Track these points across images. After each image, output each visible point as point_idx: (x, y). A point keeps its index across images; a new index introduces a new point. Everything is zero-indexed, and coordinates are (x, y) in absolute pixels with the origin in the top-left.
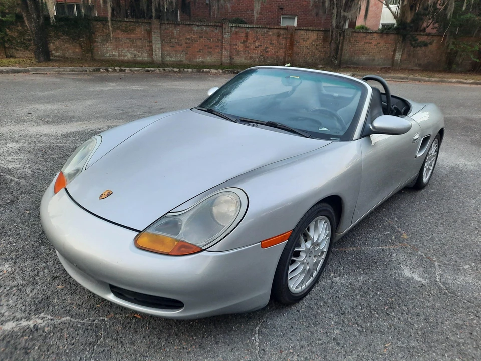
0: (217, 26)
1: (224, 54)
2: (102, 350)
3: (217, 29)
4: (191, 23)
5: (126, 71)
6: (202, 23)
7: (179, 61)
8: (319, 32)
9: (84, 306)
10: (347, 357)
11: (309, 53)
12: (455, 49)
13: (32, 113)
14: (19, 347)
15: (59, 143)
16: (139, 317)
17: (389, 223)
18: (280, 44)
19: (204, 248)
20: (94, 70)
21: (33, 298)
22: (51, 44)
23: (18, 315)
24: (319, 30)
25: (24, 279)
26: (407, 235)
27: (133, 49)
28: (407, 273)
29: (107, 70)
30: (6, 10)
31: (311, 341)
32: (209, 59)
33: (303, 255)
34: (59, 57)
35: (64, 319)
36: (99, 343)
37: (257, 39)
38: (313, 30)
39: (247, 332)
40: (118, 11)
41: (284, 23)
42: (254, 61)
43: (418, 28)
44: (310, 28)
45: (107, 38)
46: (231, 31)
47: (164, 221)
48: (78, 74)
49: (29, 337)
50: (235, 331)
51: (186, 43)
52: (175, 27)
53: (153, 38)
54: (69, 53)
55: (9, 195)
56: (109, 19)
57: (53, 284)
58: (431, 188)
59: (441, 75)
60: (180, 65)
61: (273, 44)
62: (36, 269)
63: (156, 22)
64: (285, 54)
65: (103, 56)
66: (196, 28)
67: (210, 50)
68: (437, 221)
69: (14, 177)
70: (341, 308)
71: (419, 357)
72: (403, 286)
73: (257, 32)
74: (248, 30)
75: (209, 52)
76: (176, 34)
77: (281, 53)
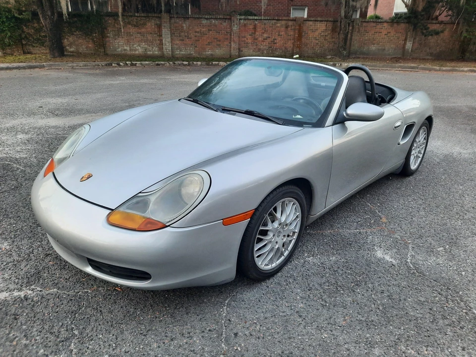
0: (226, 19)
1: (232, 47)
2: (83, 317)
4: (201, 17)
5: (137, 65)
6: (211, 17)
7: (188, 55)
9: (70, 279)
10: (306, 328)
11: (317, 44)
12: (468, 36)
13: (44, 106)
14: (9, 313)
15: (65, 134)
16: (120, 290)
17: (371, 208)
18: (288, 35)
19: (167, 224)
20: (106, 65)
21: (26, 273)
22: (66, 40)
23: (12, 286)
24: (327, 21)
25: (19, 256)
26: (387, 219)
27: (144, 44)
28: (379, 254)
29: (119, 65)
30: (22, 8)
31: (276, 313)
32: (218, 52)
33: (271, 235)
34: (72, 52)
35: (52, 290)
36: (80, 311)
37: (265, 31)
38: (322, 21)
39: (217, 304)
40: (129, 6)
41: (294, 14)
42: (263, 53)
43: (429, 17)
44: (319, 19)
45: (118, 34)
46: (240, 24)
47: (135, 200)
48: (91, 69)
49: (19, 305)
50: (206, 303)
51: (195, 36)
52: (185, 21)
53: (163, 32)
54: (83, 49)
55: (14, 182)
56: (120, 14)
57: (45, 260)
58: (420, 175)
59: (453, 64)
60: (190, 59)
61: (281, 35)
62: (32, 247)
63: (165, 16)
64: (294, 45)
65: (115, 51)
66: (204, 22)
67: (218, 43)
68: (419, 206)
69: (20, 165)
70: (309, 284)
71: (376, 329)
72: (373, 266)
73: (265, 24)
74: (256, 22)
75: (218, 45)
76: (185, 27)
77: (290, 45)
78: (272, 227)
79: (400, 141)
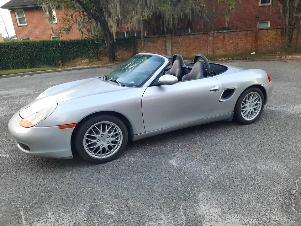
0: (205, 34)
1: (209, 50)
6: (195, 33)
8: (278, 30)
11: (270, 44)
18: (247, 40)
19: (34, 125)
22: (117, 53)
23: (5, 153)
24: (277, 29)
27: (156, 52)
30: (98, 38)
34: (120, 59)
37: (231, 39)
38: (273, 29)
39: (68, 170)
42: (229, 53)
46: (214, 36)
50: (64, 169)
51: (186, 46)
52: (180, 37)
53: (167, 45)
54: (125, 57)
61: (243, 41)
63: (169, 36)
64: (252, 46)
66: (191, 37)
67: (200, 48)
72: (160, 166)
73: (231, 35)
74: (225, 34)
75: (199, 50)
76: (180, 41)
77: (249, 46)
78: (96, 135)
79: (220, 100)
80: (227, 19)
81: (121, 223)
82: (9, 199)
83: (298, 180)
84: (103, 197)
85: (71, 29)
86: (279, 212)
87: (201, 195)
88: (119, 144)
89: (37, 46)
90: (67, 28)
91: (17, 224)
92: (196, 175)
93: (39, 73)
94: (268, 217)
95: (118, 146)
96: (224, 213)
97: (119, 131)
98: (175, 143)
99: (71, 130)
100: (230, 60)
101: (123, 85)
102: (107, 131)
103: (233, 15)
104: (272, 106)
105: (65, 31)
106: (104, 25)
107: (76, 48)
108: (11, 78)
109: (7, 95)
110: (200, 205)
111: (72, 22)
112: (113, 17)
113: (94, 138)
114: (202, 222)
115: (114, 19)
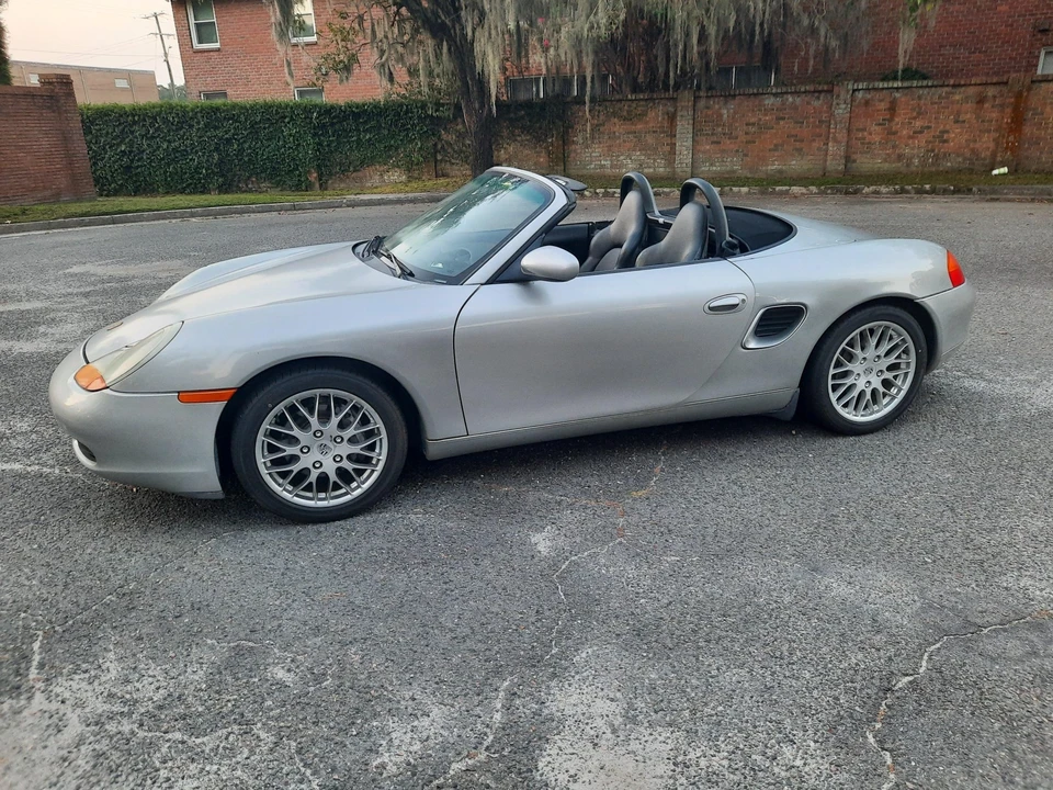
0: (820, 92)
1: (830, 153)
2: (66, 507)
3: (818, 98)
4: (761, 91)
6: (784, 90)
7: (728, 172)
17: (651, 472)
19: (108, 385)
26: (650, 494)
27: (638, 153)
28: (539, 537)
29: (582, 194)
32: (796, 165)
37: (919, 114)
39: (211, 533)
46: (853, 101)
49: (33, 480)
50: (200, 529)
51: (746, 133)
52: (726, 103)
53: (678, 128)
60: (727, 181)
61: (964, 121)
63: (685, 97)
64: (998, 144)
65: (586, 168)
66: (769, 101)
67: (798, 145)
73: (920, 98)
74: (898, 95)
75: (797, 150)
76: (725, 116)
77: (986, 144)
78: (296, 432)
79: (747, 341)
80: (907, 39)
81: (303, 709)
82: (14, 602)
83: (938, 645)
84: (279, 626)
85: (356, 65)
86: (816, 742)
87: (584, 655)
88: (376, 465)
89: (242, 118)
90: (341, 61)
91: (12, 676)
92: (598, 589)
93: (242, 212)
94: (770, 753)
95: (373, 471)
96: (634, 720)
97: (376, 424)
98: (575, 480)
99: (217, 408)
100: (907, 192)
101: (407, 274)
102: (335, 420)
103: (932, 23)
104: (981, 376)
105: (336, 71)
106: (463, 53)
107: (366, 131)
108: (152, 222)
109: (120, 280)
110: (567, 686)
111: (359, 39)
112: (492, 27)
113: (293, 440)
114: (548, 740)
115: (493, 32)
